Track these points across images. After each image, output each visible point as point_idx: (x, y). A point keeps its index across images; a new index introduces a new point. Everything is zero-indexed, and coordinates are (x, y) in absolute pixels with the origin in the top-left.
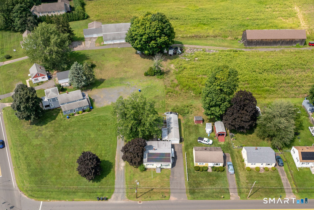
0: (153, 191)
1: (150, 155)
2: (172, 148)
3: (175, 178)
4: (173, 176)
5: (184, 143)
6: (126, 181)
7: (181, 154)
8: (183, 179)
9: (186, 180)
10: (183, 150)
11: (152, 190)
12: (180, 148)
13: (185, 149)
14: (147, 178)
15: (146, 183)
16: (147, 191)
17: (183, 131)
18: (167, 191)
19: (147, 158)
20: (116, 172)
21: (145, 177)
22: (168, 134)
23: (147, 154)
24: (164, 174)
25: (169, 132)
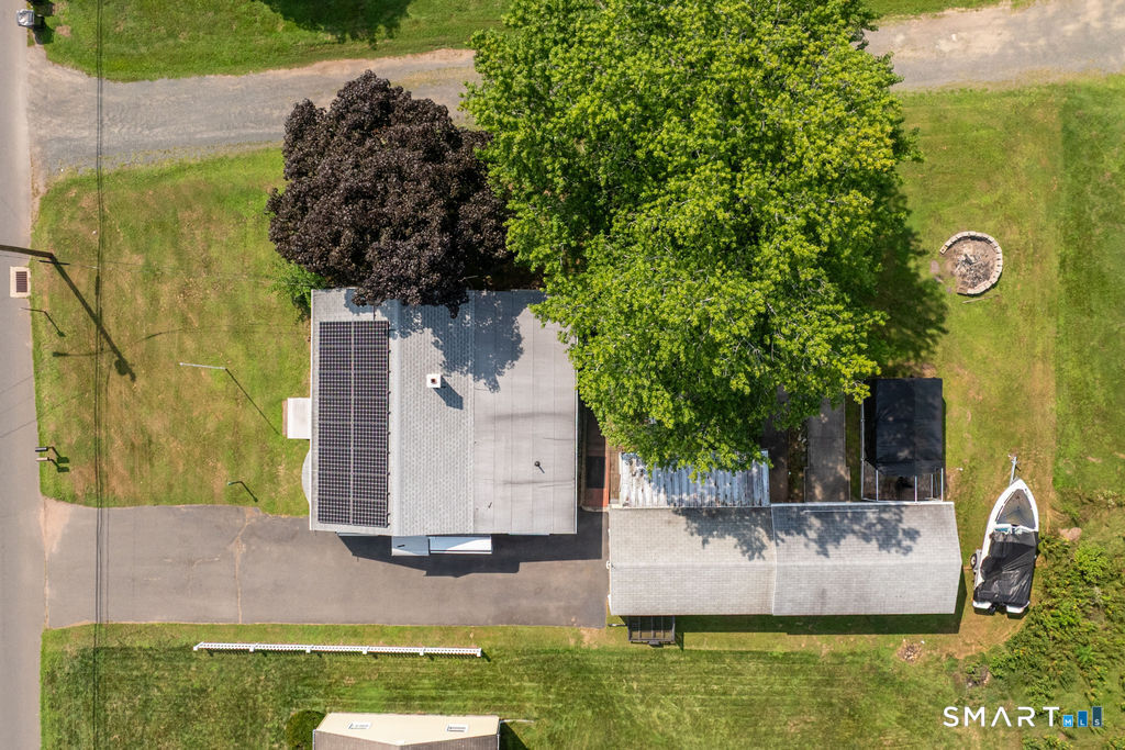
0: (114, 374)
1: (373, 343)
2: (498, 540)
3: (239, 550)
4: (252, 533)
5: (612, 644)
6: (201, 167)
7: (485, 612)
8: (228, 610)
9: (213, 631)
10: (525, 630)
11: (123, 367)
12: (552, 606)
13: (548, 645)
14: (225, 323)
15: (185, 320)
16: (113, 333)
17: (779, 650)
18: (114, 482)
19: (348, 316)
20: (296, 72)
21: (236, 310)
22: (691, 512)
23: (380, 317)
24: (273, 463)
25: (706, 519)
